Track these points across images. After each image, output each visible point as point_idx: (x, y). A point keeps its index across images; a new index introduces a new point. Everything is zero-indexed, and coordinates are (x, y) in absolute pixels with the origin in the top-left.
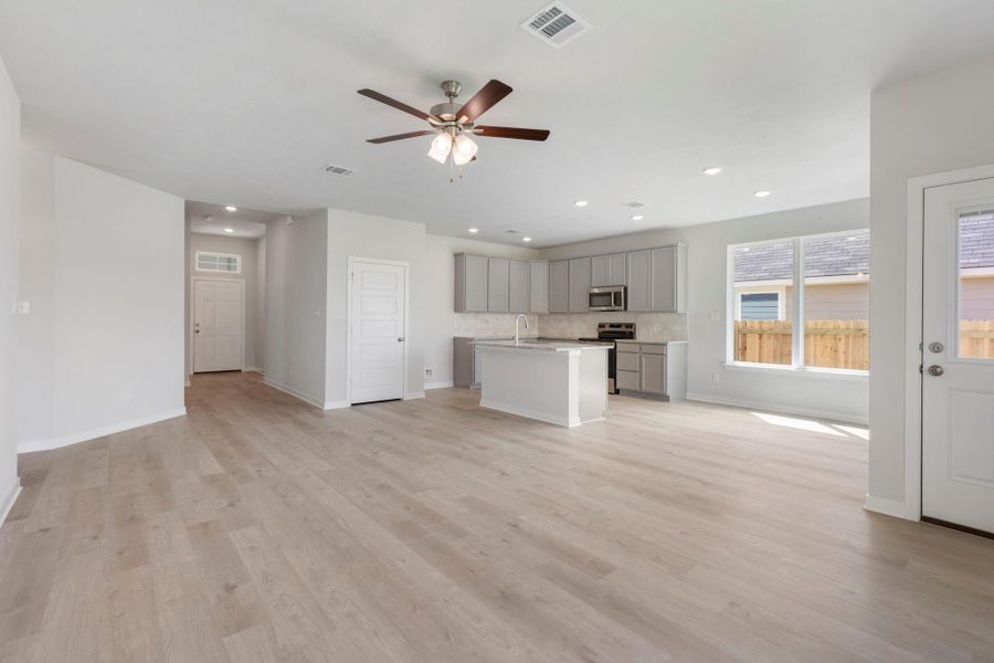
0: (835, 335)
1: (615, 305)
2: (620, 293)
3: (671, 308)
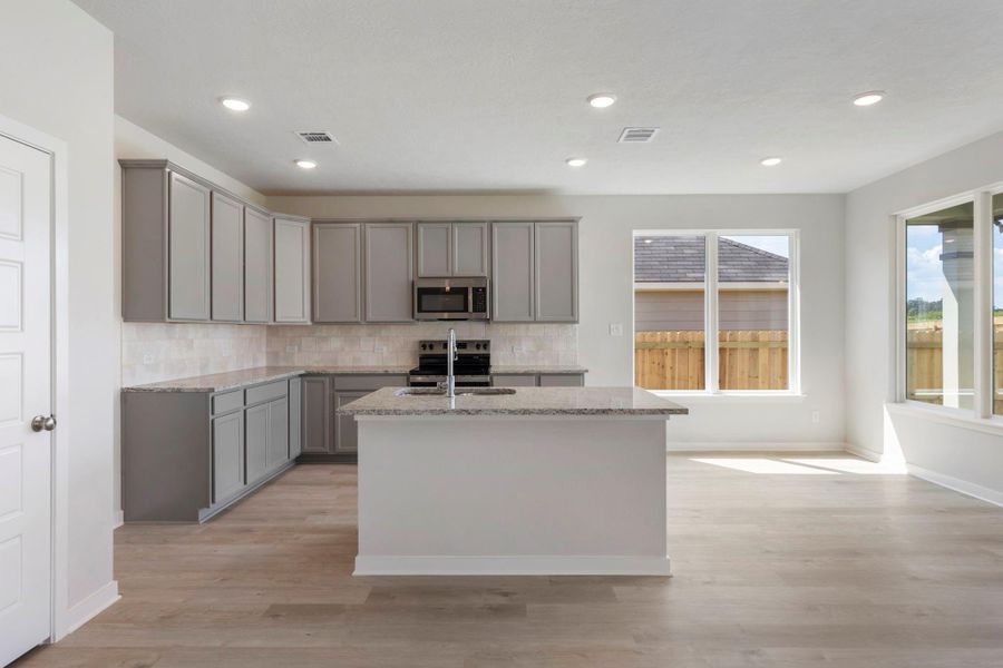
0: (662, 350)
1: (475, 310)
2: (484, 289)
3: (569, 316)
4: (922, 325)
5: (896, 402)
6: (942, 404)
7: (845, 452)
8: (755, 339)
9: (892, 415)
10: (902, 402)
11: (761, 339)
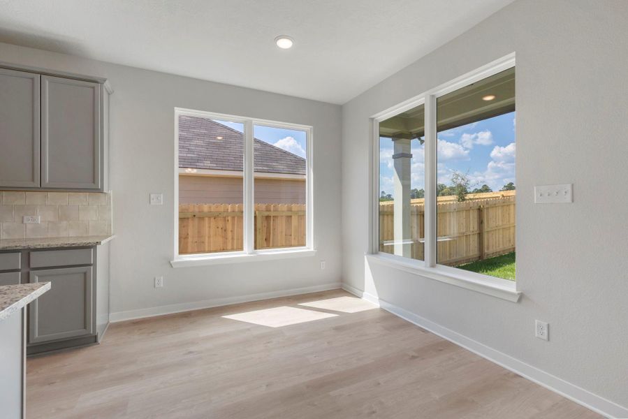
4: (384, 203)
5: (373, 253)
6: (393, 253)
7: (341, 290)
8: (290, 210)
9: (371, 264)
10: (376, 253)
11: (293, 210)
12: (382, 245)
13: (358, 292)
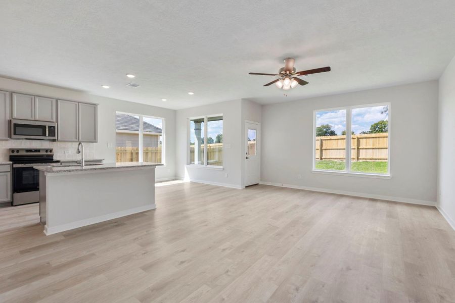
1: (49, 136)
2: (54, 127)
3: (94, 140)
4: (192, 146)
5: (188, 165)
7: (175, 179)
9: (187, 168)
12: (191, 160)
13: (182, 179)
